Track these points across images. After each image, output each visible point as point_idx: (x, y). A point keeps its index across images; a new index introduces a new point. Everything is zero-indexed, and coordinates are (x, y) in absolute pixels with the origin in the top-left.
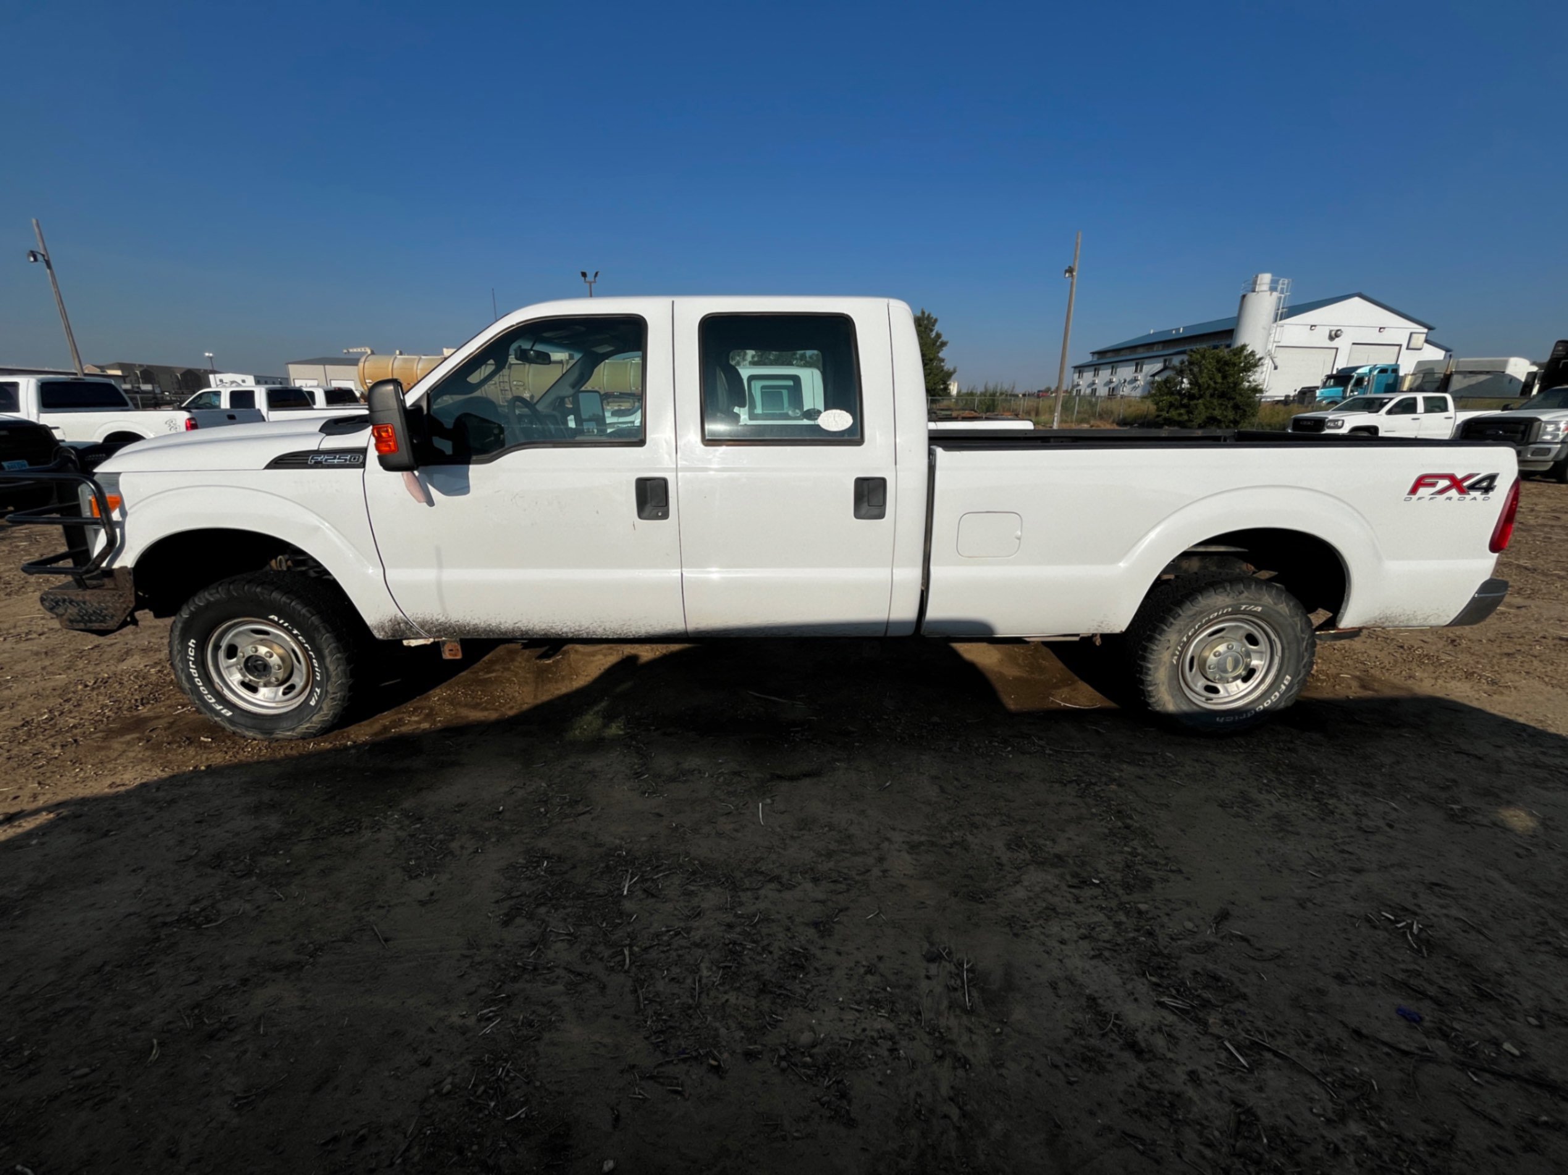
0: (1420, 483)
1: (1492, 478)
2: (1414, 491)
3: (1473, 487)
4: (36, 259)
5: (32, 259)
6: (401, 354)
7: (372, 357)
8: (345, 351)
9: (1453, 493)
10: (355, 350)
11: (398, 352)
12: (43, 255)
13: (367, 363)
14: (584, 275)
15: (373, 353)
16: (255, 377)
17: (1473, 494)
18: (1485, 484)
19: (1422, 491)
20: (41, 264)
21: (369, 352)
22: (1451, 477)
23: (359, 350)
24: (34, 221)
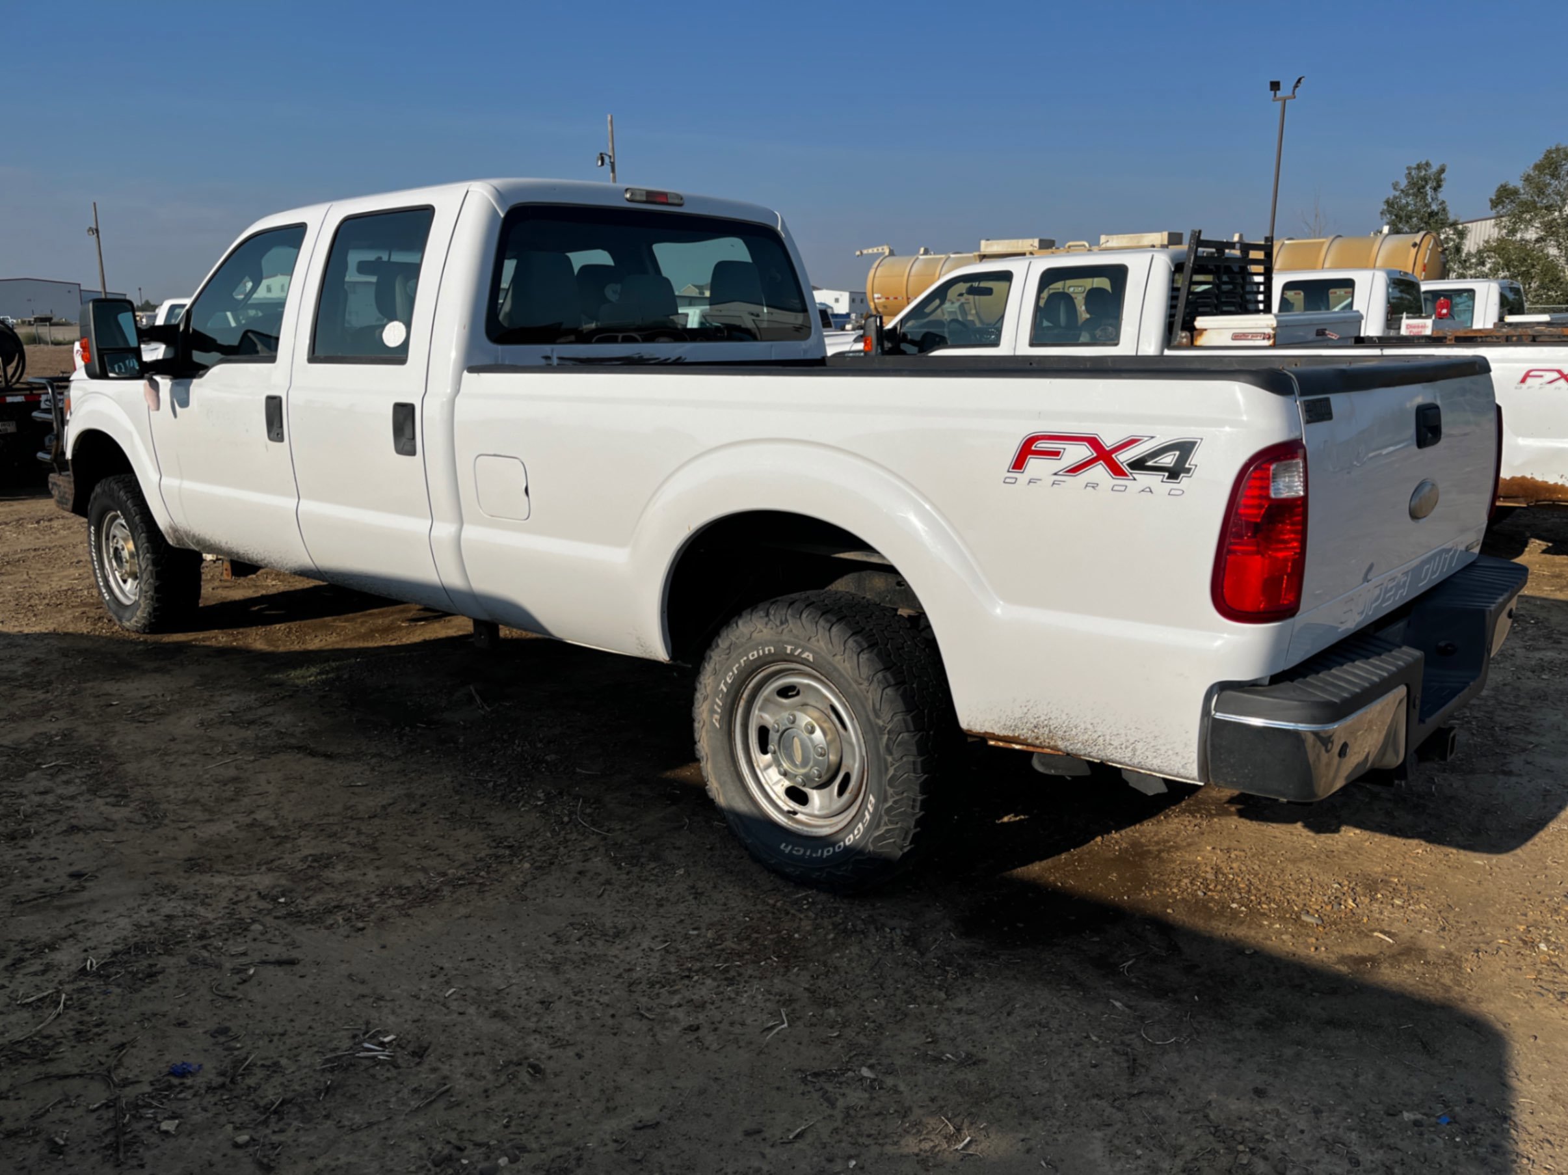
0: (1027, 450)
1: (1185, 448)
2: (1019, 463)
3: (1139, 465)
4: (603, 164)
5: (600, 163)
6: (926, 252)
7: (891, 259)
8: (858, 253)
9: (1100, 471)
10: (870, 251)
11: (922, 250)
12: (610, 157)
13: (879, 269)
14: (1275, 86)
15: (892, 253)
16: (851, 293)
17: (1144, 479)
18: (1168, 460)
19: (1034, 464)
20: (607, 167)
21: (887, 252)
22: (1093, 442)
23: (875, 250)
24: (609, 118)
